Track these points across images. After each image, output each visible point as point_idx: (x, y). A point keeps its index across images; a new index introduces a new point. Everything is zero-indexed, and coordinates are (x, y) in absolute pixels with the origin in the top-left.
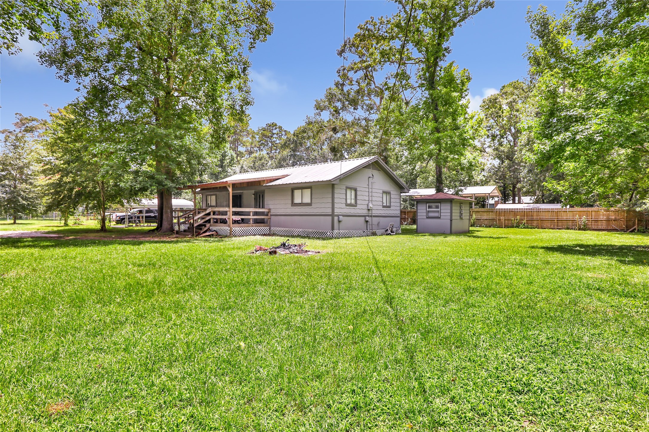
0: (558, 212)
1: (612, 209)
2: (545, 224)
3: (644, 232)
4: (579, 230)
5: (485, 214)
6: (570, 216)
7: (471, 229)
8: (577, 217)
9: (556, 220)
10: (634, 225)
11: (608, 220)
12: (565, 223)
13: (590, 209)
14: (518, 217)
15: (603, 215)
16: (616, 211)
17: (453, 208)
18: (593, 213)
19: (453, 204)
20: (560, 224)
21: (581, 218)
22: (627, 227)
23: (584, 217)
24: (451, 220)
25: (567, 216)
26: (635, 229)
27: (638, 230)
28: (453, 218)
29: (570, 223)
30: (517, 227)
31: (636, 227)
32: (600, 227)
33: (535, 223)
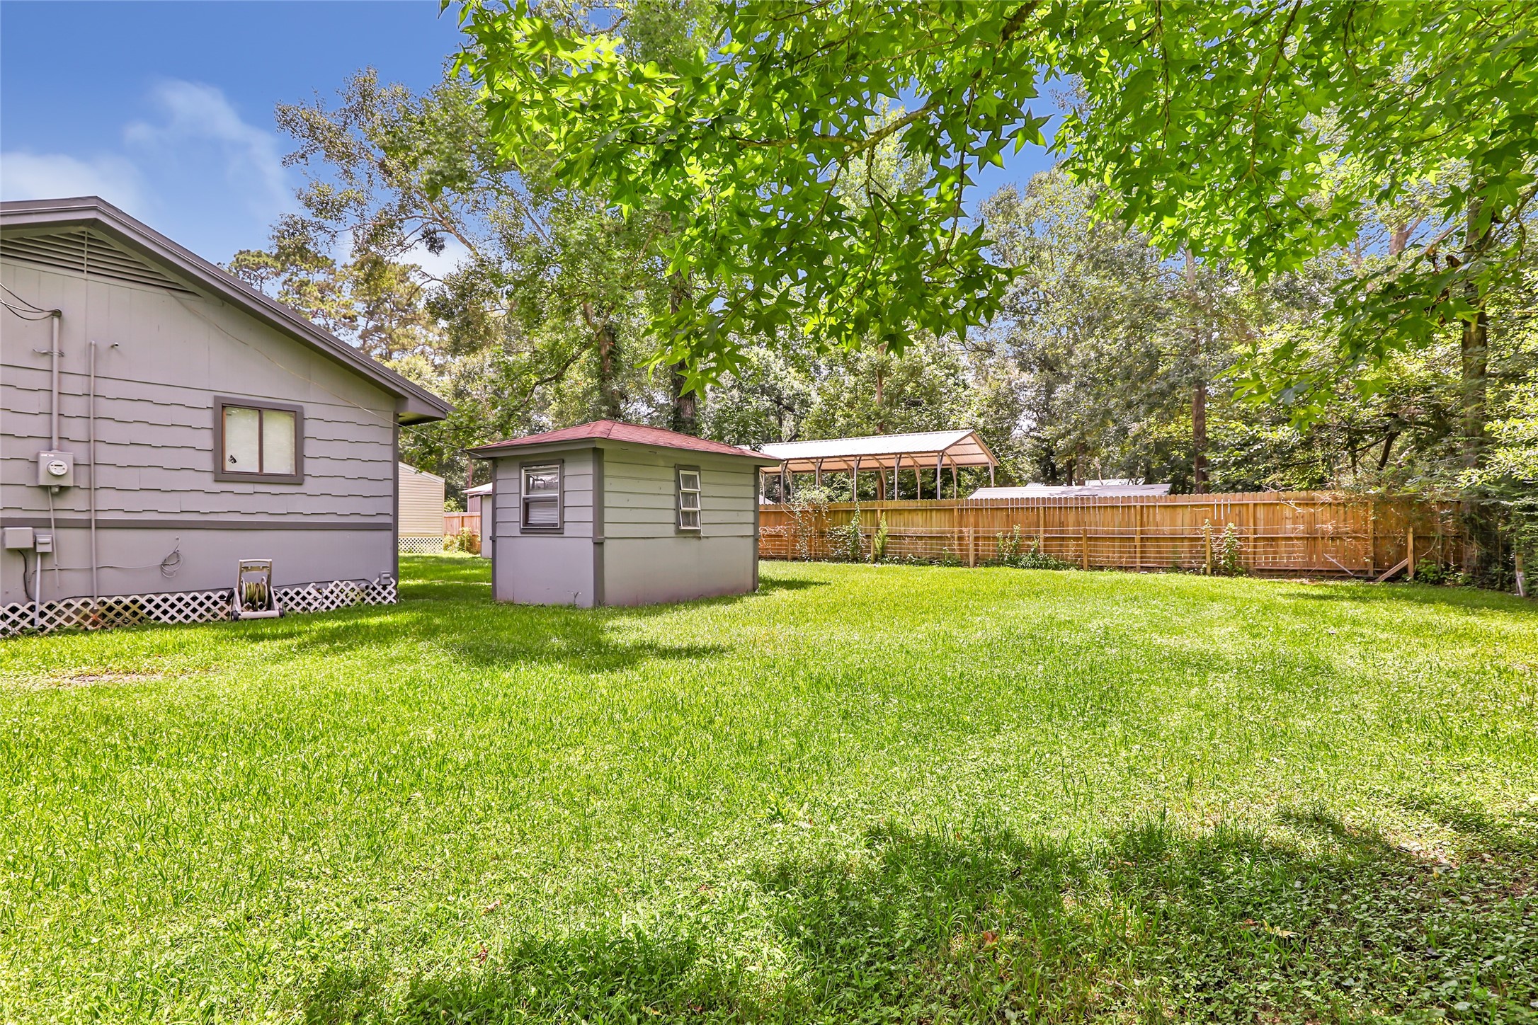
0: (1145, 508)
1: (1326, 496)
2: (1106, 552)
3: (1439, 582)
4: (1212, 574)
5: (919, 518)
6: (1181, 523)
7: (767, 569)
8: (1207, 527)
9: (1138, 537)
10: (1402, 554)
11: (1312, 538)
12: (1167, 547)
13: (1249, 498)
14: (1017, 528)
15: (1295, 519)
16: (1336, 504)
17: (609, 484)
18: (1261, 512)
19: (609, 470)
20: (1151, 550)
21: (1219, 531)
22: (1377, 562)
23: (1231, 525)
24: (599, 544)
25: (1173, 523)
26: (1405, 570)
27: (1417, 573)
28: (609, 530)
29: (1184, 550)
30: (1014, 563)
31: (1408, 561)
32: (1283, 562)
33: (1071, 550)
